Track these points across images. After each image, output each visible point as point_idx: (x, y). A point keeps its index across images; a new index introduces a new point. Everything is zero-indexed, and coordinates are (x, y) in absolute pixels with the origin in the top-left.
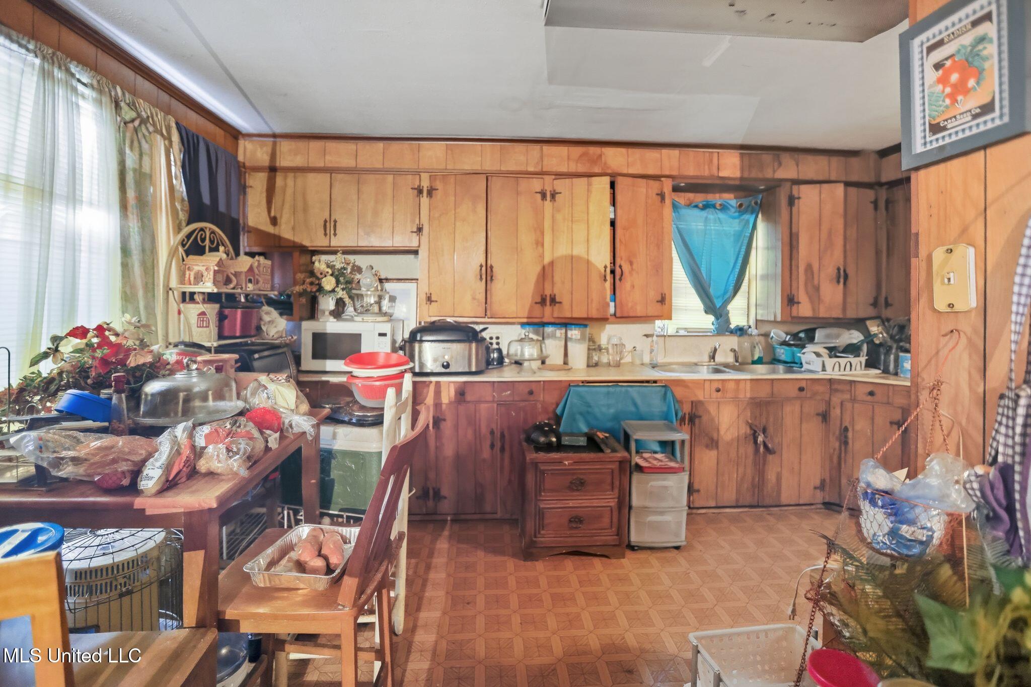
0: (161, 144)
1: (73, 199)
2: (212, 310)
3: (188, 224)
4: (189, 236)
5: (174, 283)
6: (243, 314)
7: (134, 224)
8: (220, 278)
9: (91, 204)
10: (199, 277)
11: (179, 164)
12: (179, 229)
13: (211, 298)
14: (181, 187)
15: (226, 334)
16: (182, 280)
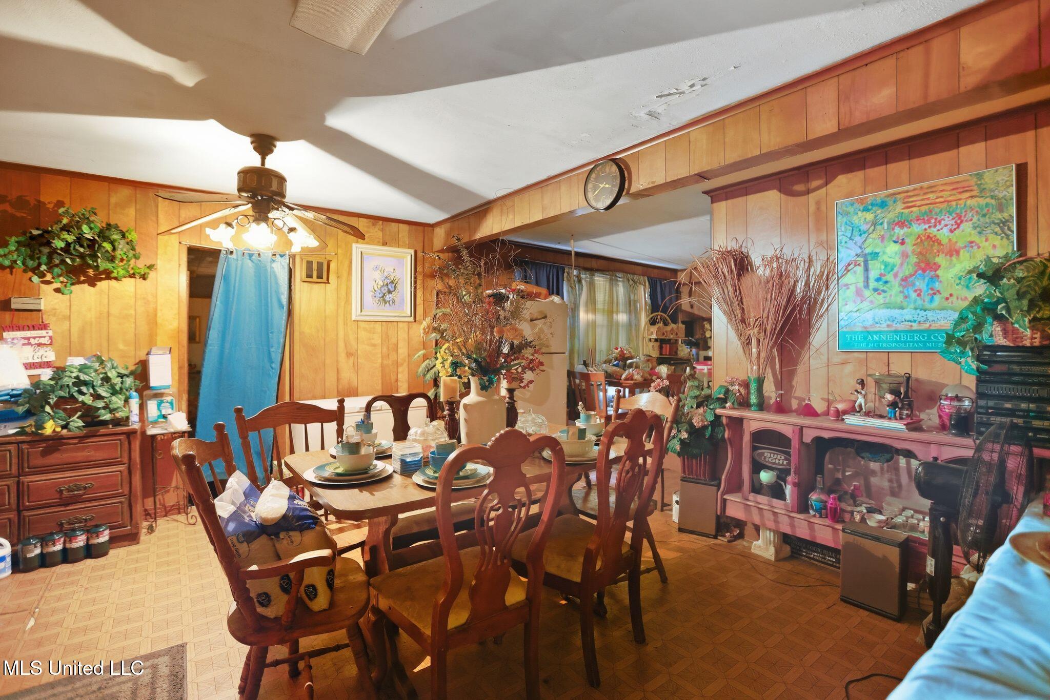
0: (642, 288)
1: (618, 312)
2: (657, 344)
3: (652, 313)
4: (651, 318)
5: (646, 335)
6: (670, 346)
7: (633, 316)
8: (659, 333)
9: (622, 312)
10: (652, 333)
11: (649, 294)
12: (647, 317)
13: (656, 340)
14: (649, 301)
15: (664, 353)
16: (648, 335)
